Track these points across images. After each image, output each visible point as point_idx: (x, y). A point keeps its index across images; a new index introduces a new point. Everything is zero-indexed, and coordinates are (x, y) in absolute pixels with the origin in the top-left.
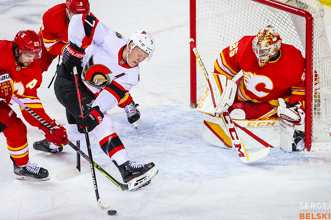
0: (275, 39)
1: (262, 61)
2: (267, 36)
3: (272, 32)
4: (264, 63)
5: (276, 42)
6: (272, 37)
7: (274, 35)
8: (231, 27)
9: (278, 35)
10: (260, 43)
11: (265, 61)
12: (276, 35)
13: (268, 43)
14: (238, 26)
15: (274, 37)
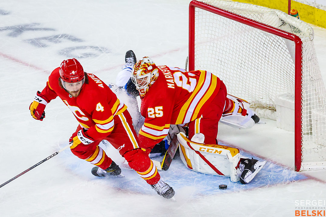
0: (150, 68)
1: (142, 91)
2: (141, 66)
3: (147, 62)
4: (144, 92)
5: (152, 70)
6: (147, 66)
7: (148, 64)
8: (228, 51)
9: (153, 64)
10: (136, 73)
11: (145, 91)
12: (152, 64)
13: (143, 72)
14: (235, 50)
15: (149, 66)
